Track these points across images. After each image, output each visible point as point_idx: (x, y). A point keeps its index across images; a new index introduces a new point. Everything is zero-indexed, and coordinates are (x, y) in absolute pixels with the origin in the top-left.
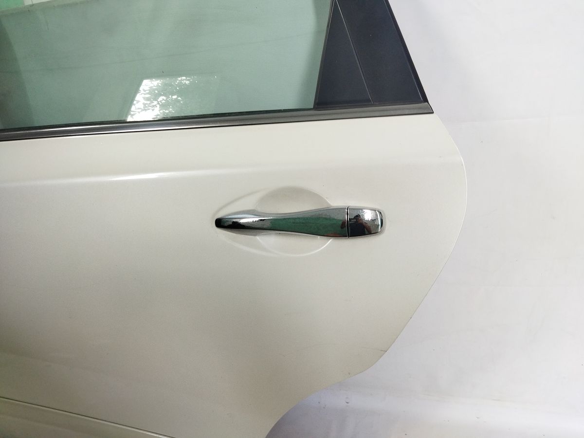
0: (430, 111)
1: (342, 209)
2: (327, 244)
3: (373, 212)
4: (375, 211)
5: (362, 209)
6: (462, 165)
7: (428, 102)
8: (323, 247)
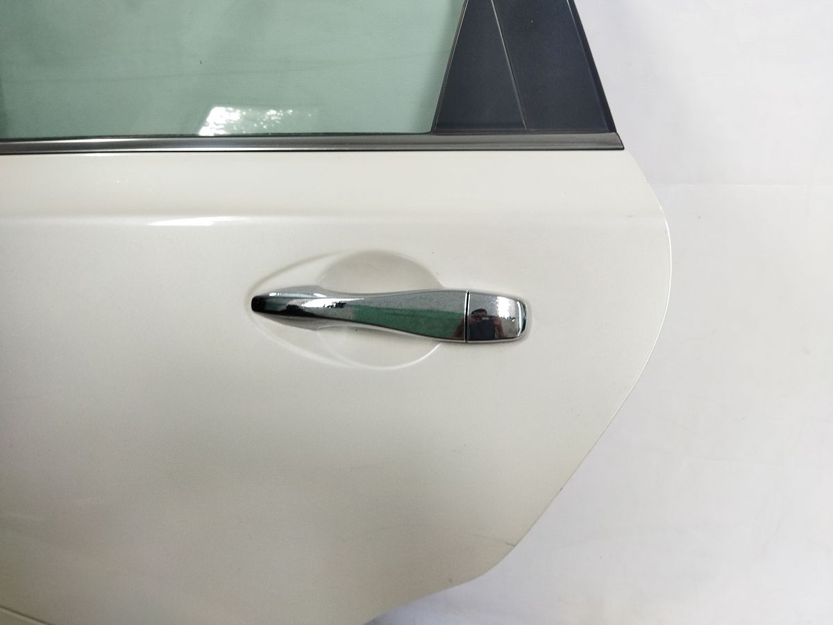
0: (618, 147)
1: (460, 293)
2: (433, 351)
3: (512, 301)
4: (516, 300)
5: (495, 296)
6: (666, 232)
7: (616, 131)
8: (424, 357)
